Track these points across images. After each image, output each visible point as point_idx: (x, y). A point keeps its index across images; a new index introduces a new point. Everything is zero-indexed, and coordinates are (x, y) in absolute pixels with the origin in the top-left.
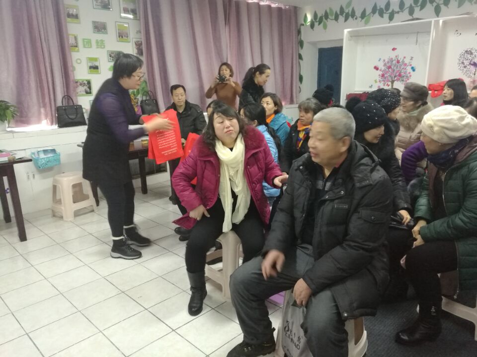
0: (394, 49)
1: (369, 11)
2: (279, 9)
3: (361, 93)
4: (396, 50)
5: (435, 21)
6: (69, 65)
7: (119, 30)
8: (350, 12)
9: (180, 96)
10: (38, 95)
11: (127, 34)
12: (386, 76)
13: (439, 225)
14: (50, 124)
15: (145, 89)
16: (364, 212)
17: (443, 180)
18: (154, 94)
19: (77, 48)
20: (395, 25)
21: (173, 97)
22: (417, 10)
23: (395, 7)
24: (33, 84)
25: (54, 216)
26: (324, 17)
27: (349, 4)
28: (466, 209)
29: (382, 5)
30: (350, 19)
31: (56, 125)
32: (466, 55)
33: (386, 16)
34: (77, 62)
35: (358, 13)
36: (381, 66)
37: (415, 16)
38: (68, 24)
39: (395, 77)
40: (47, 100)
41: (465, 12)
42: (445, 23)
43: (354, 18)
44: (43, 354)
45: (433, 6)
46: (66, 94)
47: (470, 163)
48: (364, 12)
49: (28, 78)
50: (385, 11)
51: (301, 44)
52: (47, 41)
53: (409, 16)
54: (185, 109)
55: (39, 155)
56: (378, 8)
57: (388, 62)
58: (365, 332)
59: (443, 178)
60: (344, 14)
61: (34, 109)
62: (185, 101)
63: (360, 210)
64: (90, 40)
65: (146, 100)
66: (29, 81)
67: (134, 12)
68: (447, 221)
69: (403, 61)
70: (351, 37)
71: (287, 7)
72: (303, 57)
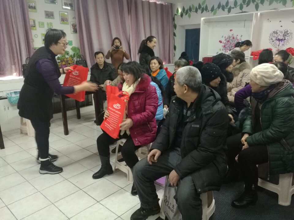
0: (231, 30)
1: (216, 7)
2: (162, 5)
3: (212, 57)
4: (232, 31)
5: (255, 13)
6: (30, 38)
7: (61, 16)
8: (205, 7)
9: (100, 58)
10: (10, 57)
11: (67, 19)
12: (226, 46)
13: (257, 136)
14: (18, 75)
15: (79, 54)
16: (209, 130)
17: (261, 109)
18: (84, 57)
19: (35, 28)
20: (231, 16)
21: (96, 59)
22: (245, 6)
23: (231, 4)
24: (7, 50)
25: (22, 133)
26: (189, 10)
27: (204, 2)
28: (274, 126)
29: (224, 3)
30: (205, 11)
31: (22, 76)
32: (274, 34)
33: (226, 10)
34: (35, 37)
35: (209, 8)
36: (223, 40)
37: (244, 10)
38: (29, 12)
39: (232, 47)
40: (16, 60)
41: (273, 8)
42: (261, 14)
43: (207, 11)
44: (17, 218)
45: (254, 4)
46: (28, 57)
47: (276, 99)
48: (213, 7)
49: (4, 46)
50: (225, 7)
51: (175, 26)
52: (16, 23)
53: (239, 9)
54: (104, 67)
55: (11, 95)
56: (222, 5)
57: (228, 38)
58: (214, 200)
59: (260, 108)
60: (201, 9)
61: (8, 66)
62: (103, 61)
63: (206, 128)
64: (43, 22)
65: (79, 61)
66: (4, 48)
67: (71, 5)
68: (262, 134)
69: (236, 38)
70: (205, 22)
71: (166, 4)
72: (176, 34)
